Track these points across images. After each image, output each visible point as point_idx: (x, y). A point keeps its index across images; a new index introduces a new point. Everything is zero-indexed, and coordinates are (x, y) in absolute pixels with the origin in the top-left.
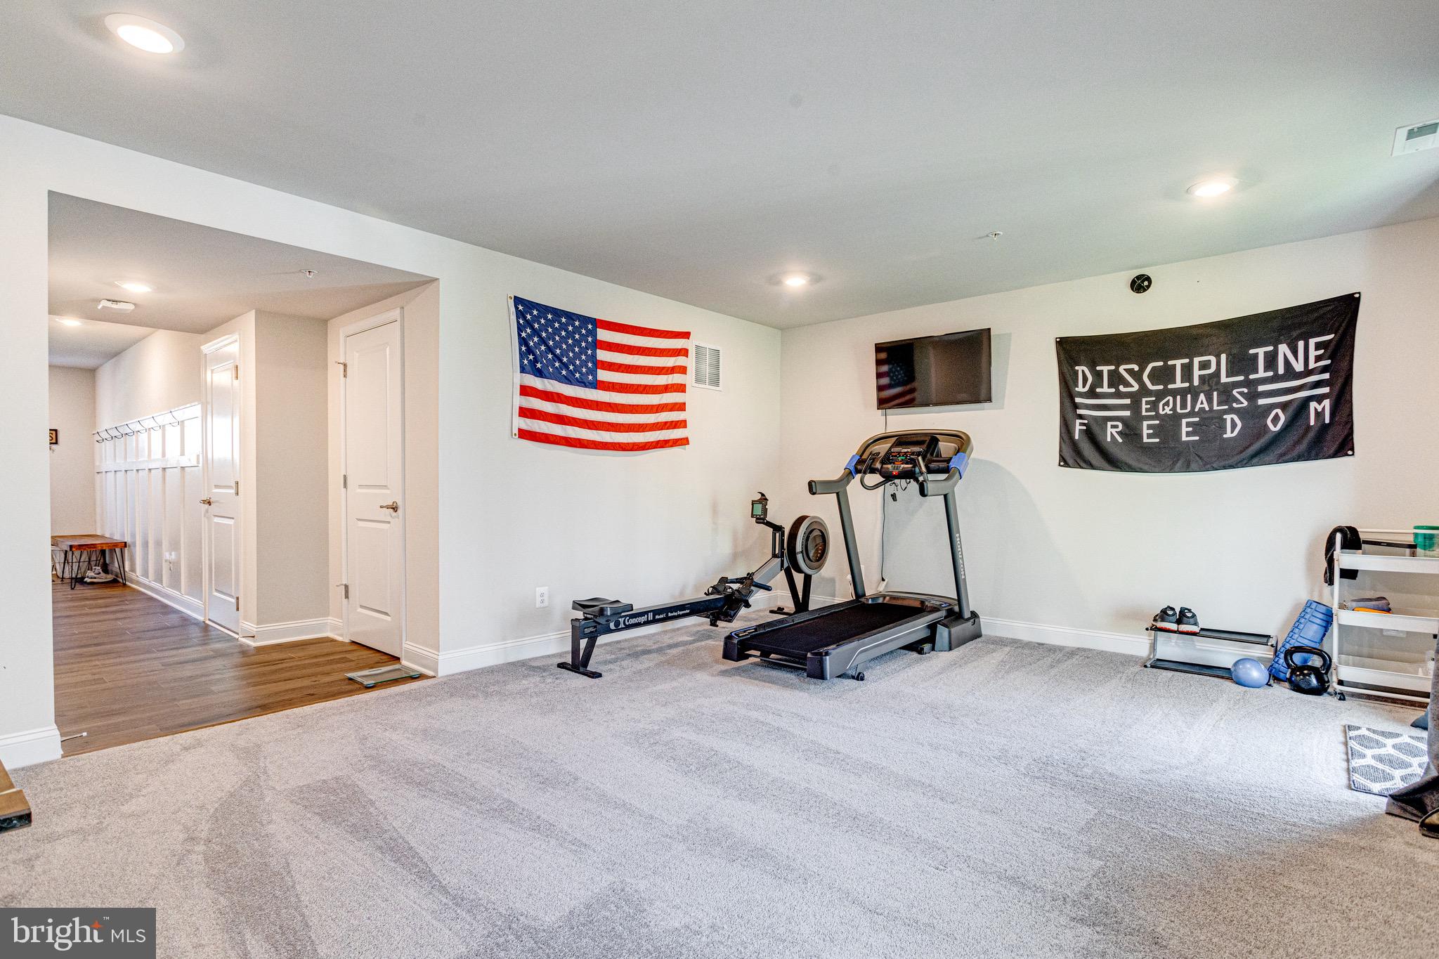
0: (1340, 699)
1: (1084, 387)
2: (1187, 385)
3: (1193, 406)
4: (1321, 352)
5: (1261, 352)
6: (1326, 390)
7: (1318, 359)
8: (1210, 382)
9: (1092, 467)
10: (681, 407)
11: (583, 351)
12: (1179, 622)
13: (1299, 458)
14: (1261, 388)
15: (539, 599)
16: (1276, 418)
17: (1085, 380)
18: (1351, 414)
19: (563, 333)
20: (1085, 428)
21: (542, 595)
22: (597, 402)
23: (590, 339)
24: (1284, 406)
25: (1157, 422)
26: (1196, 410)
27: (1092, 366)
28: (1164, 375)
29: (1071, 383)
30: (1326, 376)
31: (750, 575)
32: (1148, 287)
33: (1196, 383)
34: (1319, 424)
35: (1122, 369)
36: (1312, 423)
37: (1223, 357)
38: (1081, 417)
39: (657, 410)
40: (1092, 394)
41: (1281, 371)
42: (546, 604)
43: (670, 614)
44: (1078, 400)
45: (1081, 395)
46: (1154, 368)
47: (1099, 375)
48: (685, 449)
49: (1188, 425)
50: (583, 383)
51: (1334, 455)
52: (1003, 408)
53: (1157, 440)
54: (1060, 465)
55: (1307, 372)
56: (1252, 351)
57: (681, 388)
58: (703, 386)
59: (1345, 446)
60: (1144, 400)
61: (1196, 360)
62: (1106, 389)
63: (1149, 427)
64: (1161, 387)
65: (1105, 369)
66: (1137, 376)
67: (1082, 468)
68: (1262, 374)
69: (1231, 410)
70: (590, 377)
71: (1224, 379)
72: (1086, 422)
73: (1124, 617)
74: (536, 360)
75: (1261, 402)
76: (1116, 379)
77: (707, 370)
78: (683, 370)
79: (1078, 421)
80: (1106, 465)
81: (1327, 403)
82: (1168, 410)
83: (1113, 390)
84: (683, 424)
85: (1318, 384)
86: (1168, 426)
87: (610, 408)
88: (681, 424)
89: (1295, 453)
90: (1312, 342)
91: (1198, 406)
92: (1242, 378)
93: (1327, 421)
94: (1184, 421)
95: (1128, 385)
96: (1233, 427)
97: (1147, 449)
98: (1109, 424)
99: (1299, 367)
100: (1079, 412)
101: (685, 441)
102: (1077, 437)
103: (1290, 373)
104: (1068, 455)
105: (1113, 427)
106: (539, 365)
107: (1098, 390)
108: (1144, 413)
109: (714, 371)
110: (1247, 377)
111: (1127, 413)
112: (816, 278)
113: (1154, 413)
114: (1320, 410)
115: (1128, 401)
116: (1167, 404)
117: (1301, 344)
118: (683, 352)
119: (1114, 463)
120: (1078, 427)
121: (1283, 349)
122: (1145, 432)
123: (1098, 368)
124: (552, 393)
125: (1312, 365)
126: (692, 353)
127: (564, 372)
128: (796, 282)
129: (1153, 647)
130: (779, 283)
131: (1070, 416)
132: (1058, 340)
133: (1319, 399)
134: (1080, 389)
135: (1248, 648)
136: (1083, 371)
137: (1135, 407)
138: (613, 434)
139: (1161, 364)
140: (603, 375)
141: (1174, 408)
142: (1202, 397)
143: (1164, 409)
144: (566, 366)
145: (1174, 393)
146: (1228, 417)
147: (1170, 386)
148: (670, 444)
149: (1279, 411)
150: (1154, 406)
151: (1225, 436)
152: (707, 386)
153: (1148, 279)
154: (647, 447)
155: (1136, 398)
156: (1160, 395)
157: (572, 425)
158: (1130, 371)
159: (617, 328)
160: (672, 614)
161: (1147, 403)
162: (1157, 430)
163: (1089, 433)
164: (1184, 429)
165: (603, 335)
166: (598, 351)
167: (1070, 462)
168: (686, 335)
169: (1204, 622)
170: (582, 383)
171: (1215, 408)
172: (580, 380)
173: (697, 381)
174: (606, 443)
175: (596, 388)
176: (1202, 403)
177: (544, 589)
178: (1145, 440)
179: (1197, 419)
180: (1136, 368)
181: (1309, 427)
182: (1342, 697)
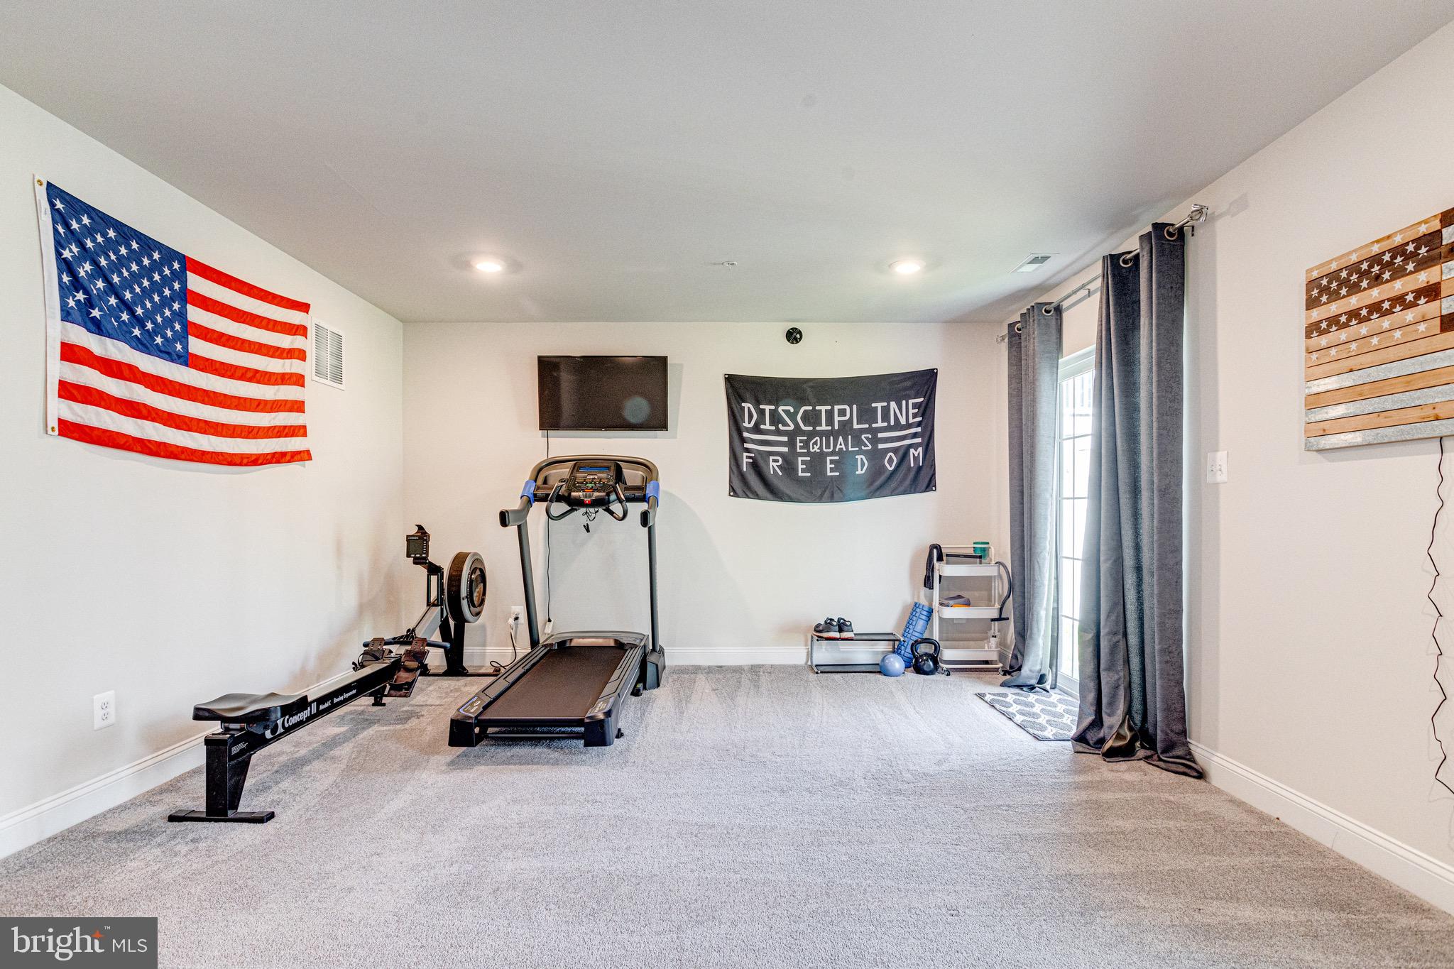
0: (947, 675)
1: (749, 423)
2: (830, 428)
3: (835, 446)
4: (916, 410)
5: (879, 405)
6: (919, 440)
7: (915, 416)
8: (846, 428)
9: (757, 496)
10: (298, 407)
11: (166, 302)
12: (841, 631)
13: (904, 493)
14: (880, 435)
15: (99, 713)
16: (891, 461)
17: (751, 416)
18: (934, 460)
19: (134, 267)
20: (751, 461)
21: (105, 706)
22: (189, 386)
23: (177, 286)
24: (895, 450)
25: (809, 459)
26: (837, 450)
27: (757, 403)
28: (812, 418)
29: (739, 418)
30: (919, 429)
31: (411, 632)
32: (801, 339)
33: (836, 427)
34: (916, 466)
35: (780, 409)
36: (912, 465)
37: (855, 406)
38: (748, 450)
39: (271, 408)
40: (757, 429)
41: (892, 423)
42: (112, 719)
43: (336, 700)
44: (746, 435)
45: (748, 430)
46: (805, 411)
47: (762, 412)
48: (304, 466)
49: (832, 462)
50: (168, 353)
51: (925, 491)
52: (676, 438)
53: (809, 474)
54: (730, 495)
55: (909, 426)
56: (874, 405)
57: (298, 380)
58: (322, 380)
59: (930, 485)
60: (798, 438)
61: (837, 408)
62: (767, 426)
63: (803, 462)
64: (811, 428)
65: (767, 408)
66: (792, 416)
67: (749, 498)
68: (880, 424)
69: (861, 452)
70: (179, 347)
71: (856, 426)
72: (753, 455)
73: (787, 631)
74: (90, 303)
75: (881, 446)
76: (776, 419)
77: (329, 361)
78: (300, 355)
79: (745, 454)
80: (769, 495)
81: (920, 449)
82: (816, 449)
83: (773, 428)
84: (302, 431)
85: (915, 435)
86: (817, 461)
87: (206, 399)
88: (299, 431)
89: (901, 489)
90: (911, 402)
91: (838, 447)
92: (867, 426)
93: (921, 464)
94: (829, 459)
95: (785, 424)
96: (862, 467)
97: (801, 481)
98: (771, 458)
99: (903, 421)
100: (746, 445)
101: (306, 454)
102: (745, 469)
103: (898, 426)
104: (737, 485)
105: (774, 461)
106: (96, 313)
107: (762, 427)
108: (798, 450)
109: (336, 363)
110: (870, 425)
111: (785, 449)
112: (515, 266)
113: (806, 451)
114: (916, 455)
115: (785, 439)
116: (815, 443)
117: (904, 402)
118: (301, 330)
119: (775, 494)
120: (745, 461)
121: (893, 405)
122: (800, 467)
123: (761, 407)
124: (119, 363)
125: (911, 421)
126: (311, 332)
127: (137, 332)
128: (489, 267)
129: (810, 655)
130: (467, 265)
131: (738, 450)
132: (726, 376)
133: (915, 446)
134: (746, 424)
135: (875, 645)
136: (749, 408)
137: (791, 444)
138: (213, 439)
139: (810, 408)
140: (197, 346)
141: (821, 448)
142: (841, 439)
143: (813, 448)
144: (140, 322)
145: (821, 434)
146: (859, 457)
147: (818, 428)
148: (288, 457)
149: (892, 454)
150: (806, 444)
151: (857, 473)
152: (328, 382)
153: (800, 333)
154: (260, 461)
155: (792, 435)
156: (811, 435)
157: (153, 420)
158: (786, 412)
159: (214, 276)
160: (338, 700)
161: (801, 441)
162: (810, 466)
163: (755, 465)
164: (829, 466)
165: (196, 283)
166: (189, 307)
167: (739, 491)
168: (304, 307)
169: (858, 628)
170: (166, 353)
171: (850, 449)
172: (163, 349)
173: (318, 373)
174: (204, 453)
175: (187, 365)
176: (841, 445)
177: (109, 696)
178: (800, 474)
179: (837, 458)
180: (792, 410)
181: (909, 468)
182: (948, 673)
